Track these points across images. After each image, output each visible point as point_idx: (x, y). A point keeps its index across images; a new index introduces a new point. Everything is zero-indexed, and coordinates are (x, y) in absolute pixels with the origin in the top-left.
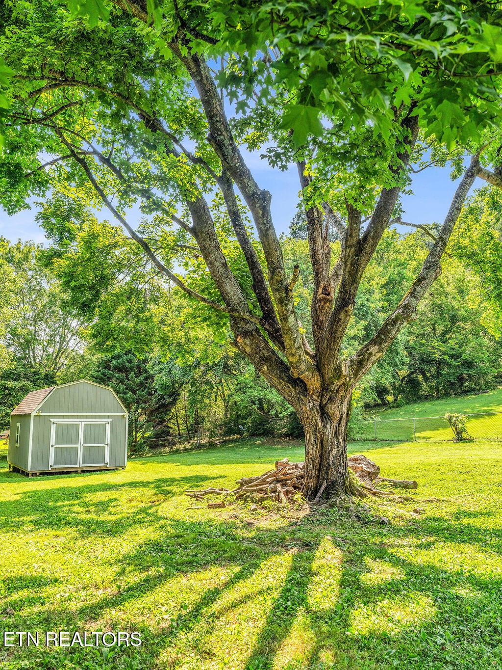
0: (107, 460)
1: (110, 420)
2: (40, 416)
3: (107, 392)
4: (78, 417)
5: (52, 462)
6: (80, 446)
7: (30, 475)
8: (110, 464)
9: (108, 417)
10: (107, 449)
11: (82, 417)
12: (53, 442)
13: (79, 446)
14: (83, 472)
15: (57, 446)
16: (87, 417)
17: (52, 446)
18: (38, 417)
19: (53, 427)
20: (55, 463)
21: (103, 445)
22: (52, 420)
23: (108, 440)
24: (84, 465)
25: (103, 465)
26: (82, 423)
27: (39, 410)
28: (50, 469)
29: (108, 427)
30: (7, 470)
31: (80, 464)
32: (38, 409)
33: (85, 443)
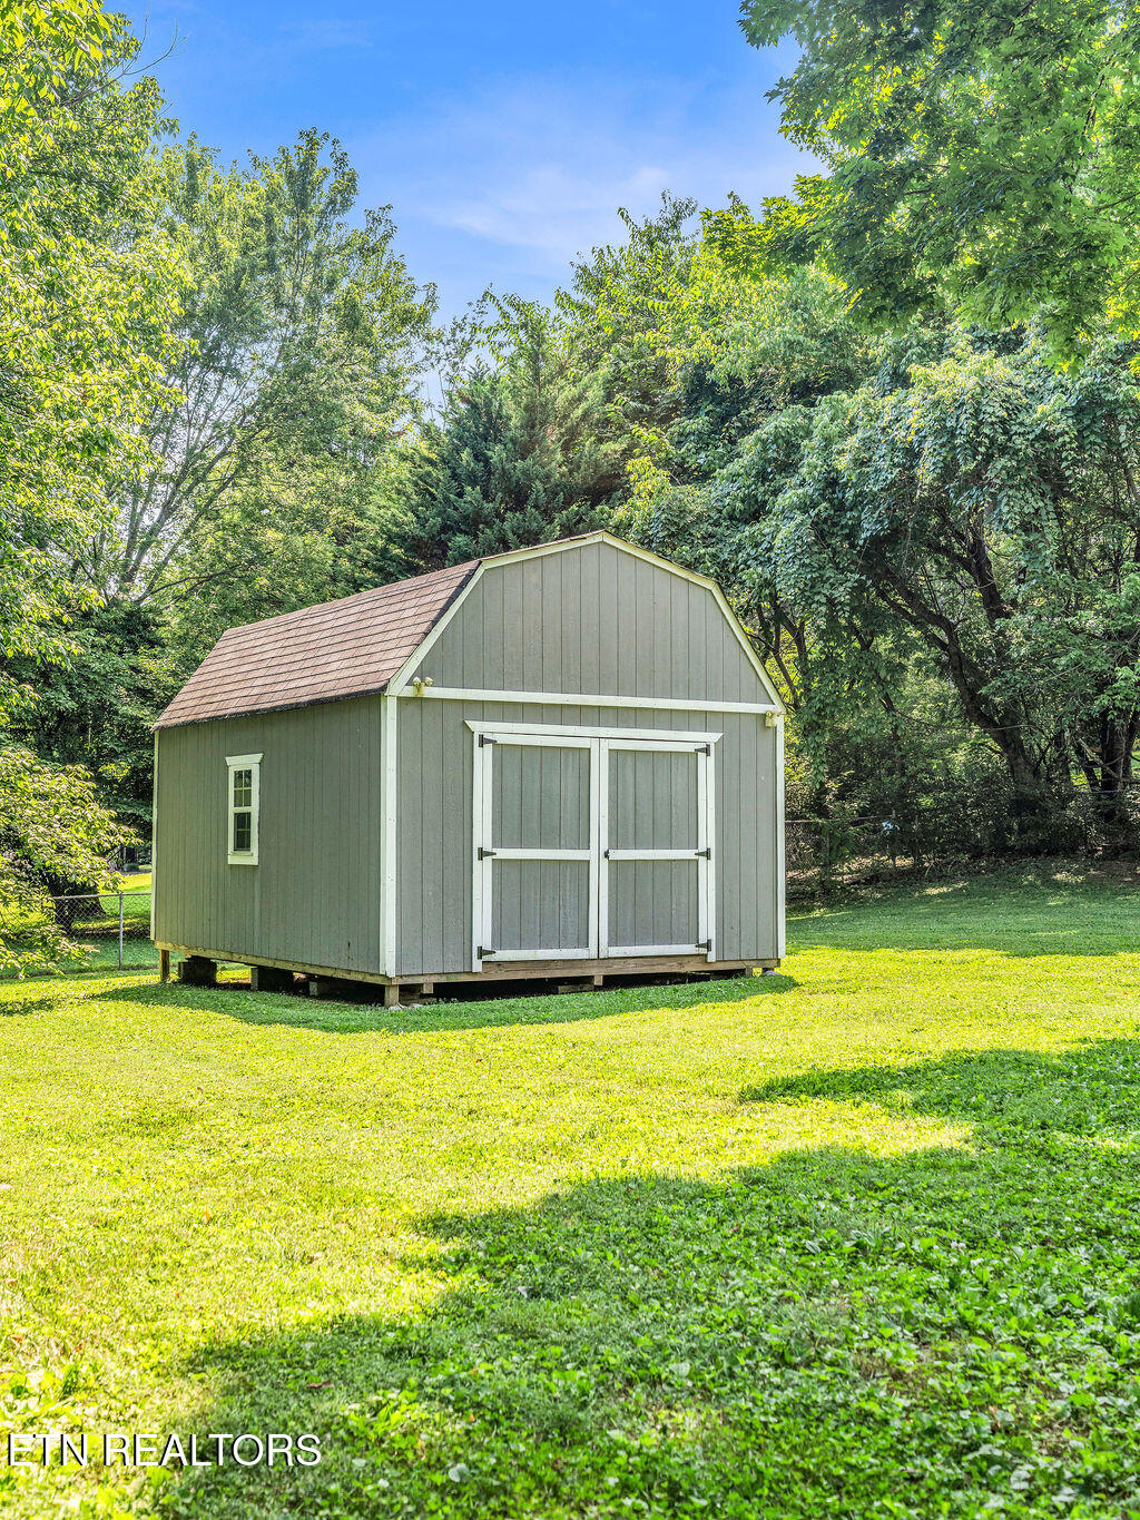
0: (708, 929)
1: (712, 738)
2: (422, 700)
3: (696, 594)
4: (580, 714)
5: (483, 935)
6: (596, 853)
7: (392, 995)
8: (720, 950)
9: (705, 720)
10: (708, 872)
11: (596, 715)
12: (483, 835)
13: (590, 855)
14: (612, 982)
15: (502, 853)
16: (621, 716)
17: (482, 854)
18: (411, 708)
19: (483, 759)
20: (500, 939)
21: (689, 854)
22: (477, 727)
23: (708, 837)
24: (615, 951)
25: (690, 949)
26: (599, 742)
27: (421, 672)
28: (477, 966)
29: (707, 767)
30: (154, 978)
31: (600, 945)
32: (414, 664)
33: (616, 842)
